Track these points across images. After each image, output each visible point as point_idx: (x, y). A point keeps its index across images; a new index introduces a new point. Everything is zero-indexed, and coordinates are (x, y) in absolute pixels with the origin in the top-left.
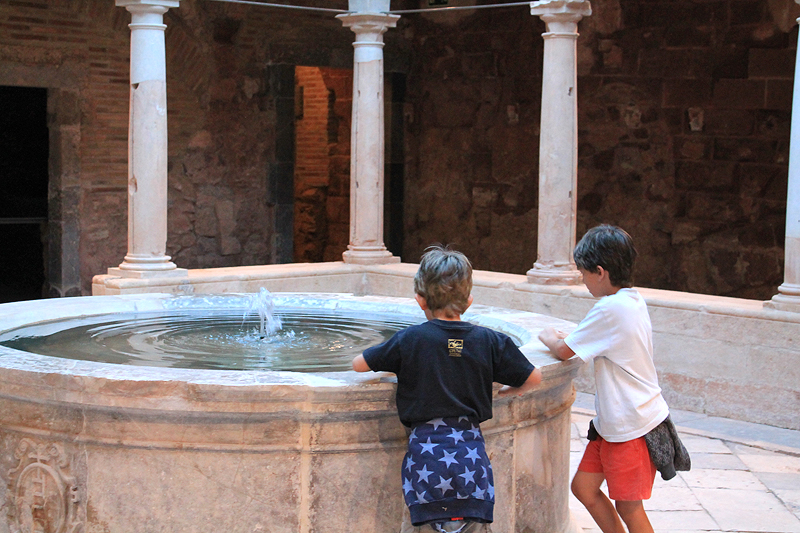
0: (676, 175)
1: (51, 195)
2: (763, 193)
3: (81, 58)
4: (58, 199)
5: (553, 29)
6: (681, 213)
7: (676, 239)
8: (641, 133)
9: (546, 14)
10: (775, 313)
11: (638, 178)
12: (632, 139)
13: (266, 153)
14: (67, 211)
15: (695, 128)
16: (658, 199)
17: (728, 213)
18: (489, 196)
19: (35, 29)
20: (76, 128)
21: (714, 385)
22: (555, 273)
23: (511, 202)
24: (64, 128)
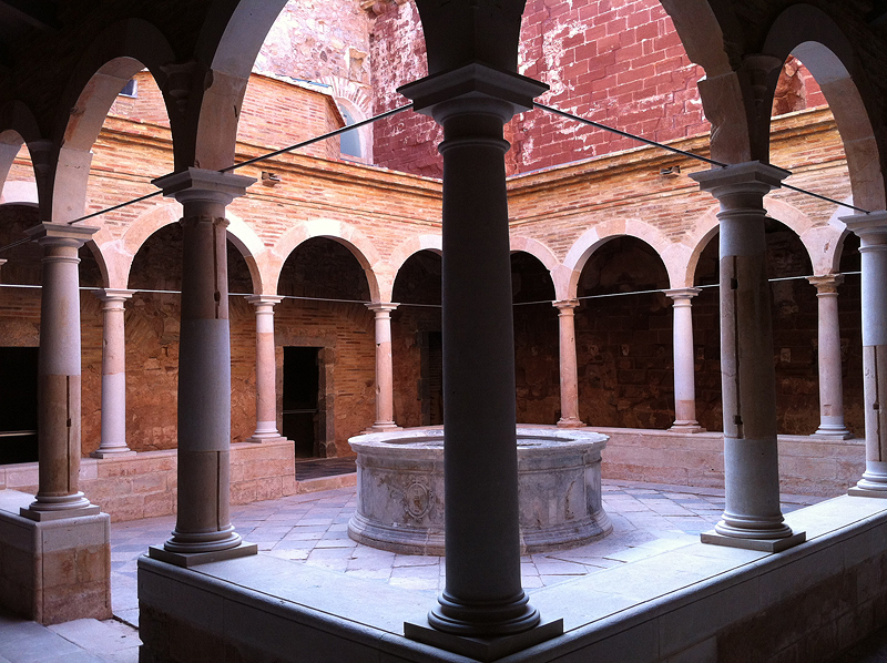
0: (618, 377)
1: (320, 398)
2: (660, 384)
3: (334, 332)
4: (324, 400)
5: (563, 312)
6: (622, 395)
7: (619, 409)
8: (598, 358)
9: (560, 306)
10: (673, 434)
11: (599, 380)
12: (594, 361)
13: (416, 375)
14: (328, 406)
15: (625, 354)
16: (610, 389)
17: (644, 394)
18: (525, 392)
19: (314, 320)
20: (332, 365)
21: (648, 468)
22: (570, 422)
23: (535, 394)
24: (327, 366)
